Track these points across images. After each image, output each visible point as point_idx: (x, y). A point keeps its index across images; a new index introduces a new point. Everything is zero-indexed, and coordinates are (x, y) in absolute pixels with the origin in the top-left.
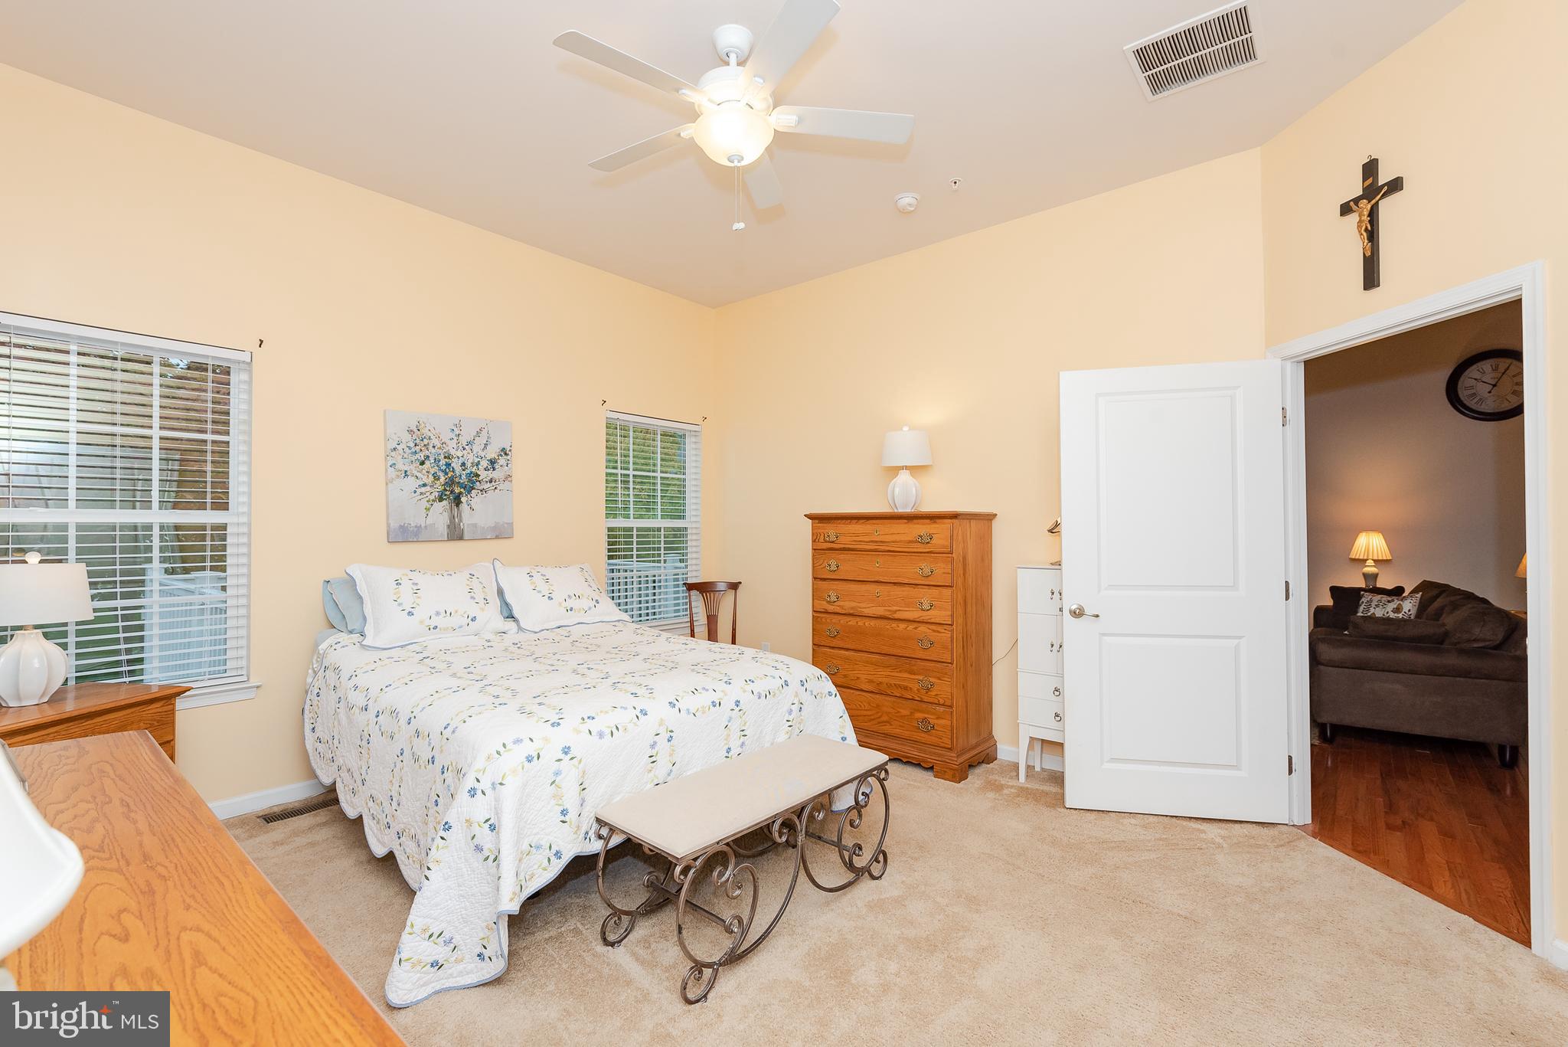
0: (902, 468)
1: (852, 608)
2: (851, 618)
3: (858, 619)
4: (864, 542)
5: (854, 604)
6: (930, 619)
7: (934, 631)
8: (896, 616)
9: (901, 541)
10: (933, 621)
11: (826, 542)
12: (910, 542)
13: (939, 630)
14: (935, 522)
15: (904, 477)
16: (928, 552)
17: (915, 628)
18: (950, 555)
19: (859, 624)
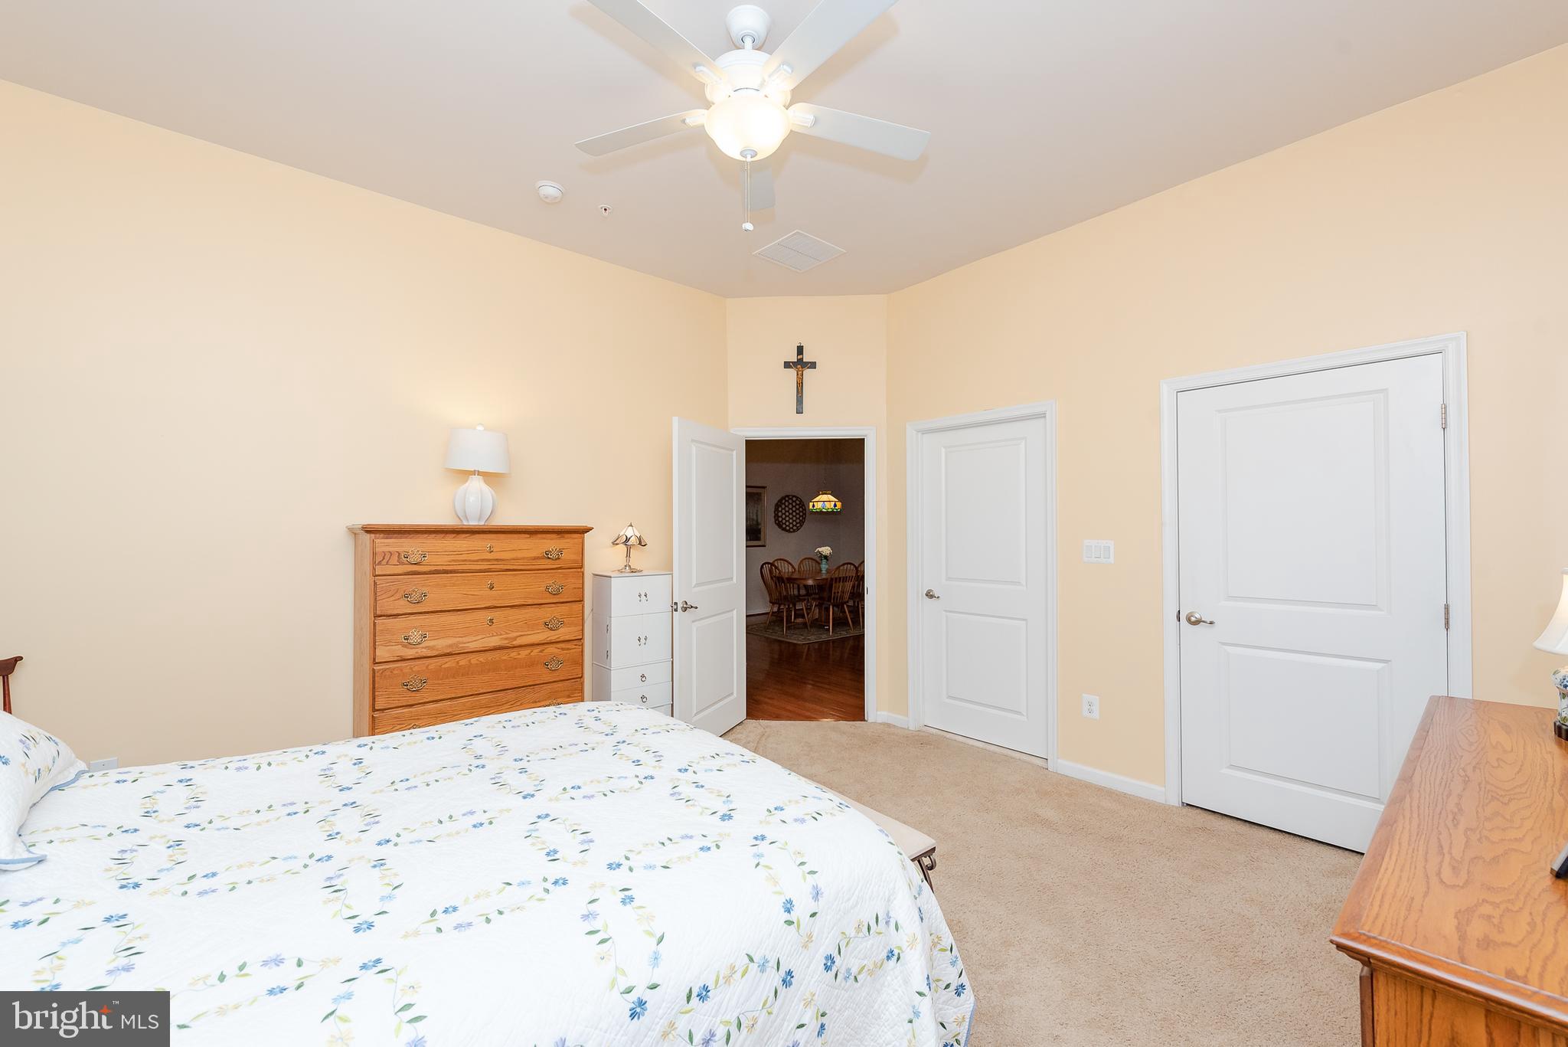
0: (474, 473)
1: (450, 646)
2: (446, 659)
3: (458, 658)
4: (470, 561)
5: (450, 641)
6: (558, 638)
7: (563, 649)
8: (516, 643)
9: (523, 558)
10: (562, 639)
11: (403, 564)
12: (535, 558)
13: (569, 647)
14: (563, 537)
15: (476, 484)
16: (557, 569)
17: (541, 651)
18: (579, 570)
19: (462, 663)
